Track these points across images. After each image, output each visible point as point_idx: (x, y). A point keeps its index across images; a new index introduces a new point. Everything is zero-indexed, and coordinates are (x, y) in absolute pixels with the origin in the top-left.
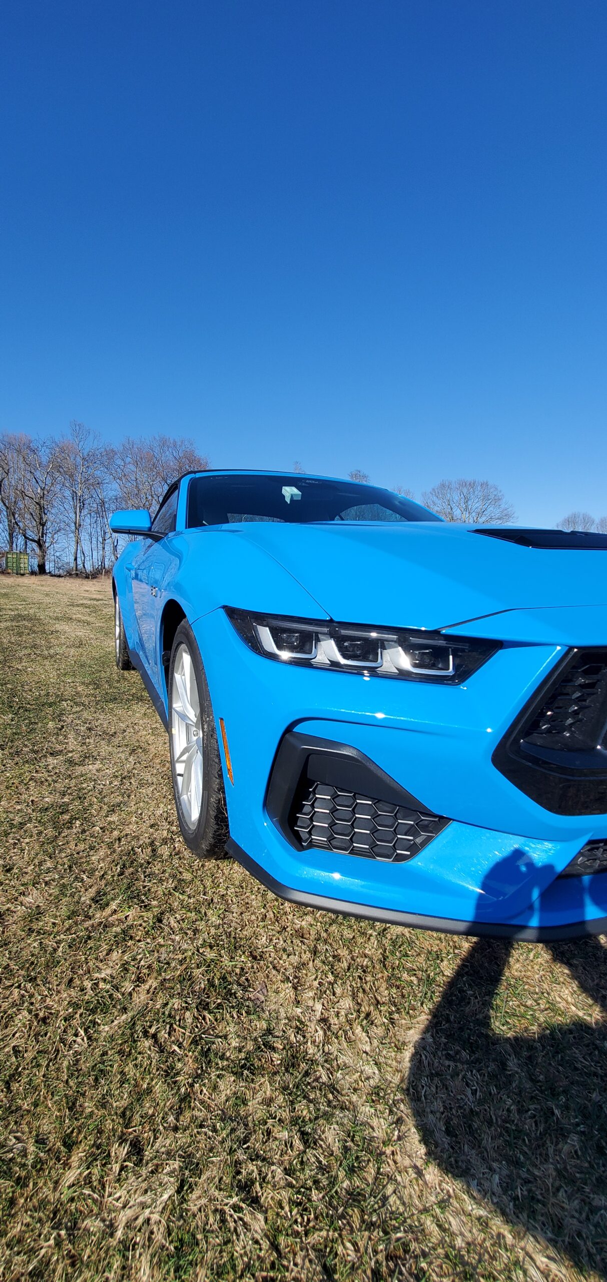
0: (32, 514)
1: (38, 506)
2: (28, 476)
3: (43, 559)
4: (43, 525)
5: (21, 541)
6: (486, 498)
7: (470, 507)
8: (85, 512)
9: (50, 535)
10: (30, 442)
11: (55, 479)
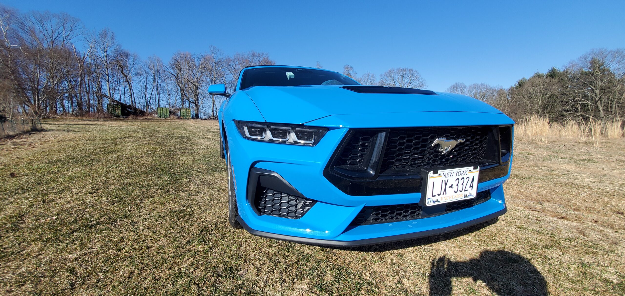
0: (192, 90)
1: (195, 86)
2: (190, 72)
3: (198, 111)
4: (197, 95)
5: (187, 103)
6: (412, 77)
7: (404, 81)
9: (200, 100)
10: (191, 56)
11: (202, 73)
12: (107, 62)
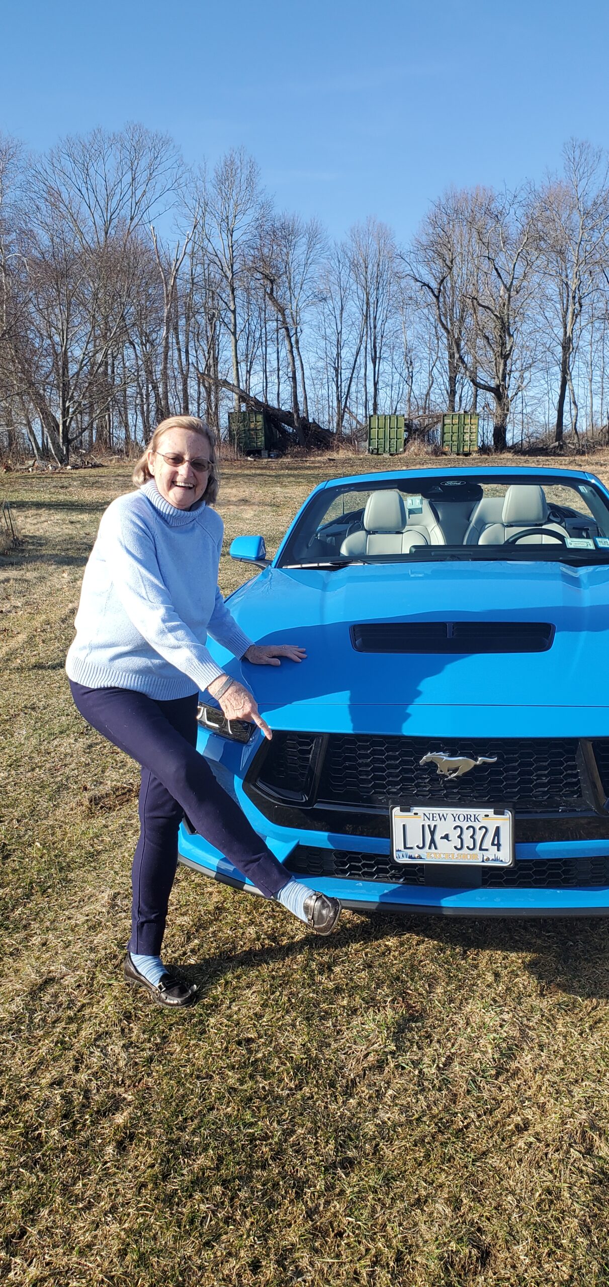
0: (487, 338)
1: (497, 322)
2: (486, 265)
3: (503, 420)
4: (506, 357)
5: (466, 390)
8: (583, 320)
9: (516, 374)
10: (492, 199)
11: (528, 265)
12: (232, 266)
